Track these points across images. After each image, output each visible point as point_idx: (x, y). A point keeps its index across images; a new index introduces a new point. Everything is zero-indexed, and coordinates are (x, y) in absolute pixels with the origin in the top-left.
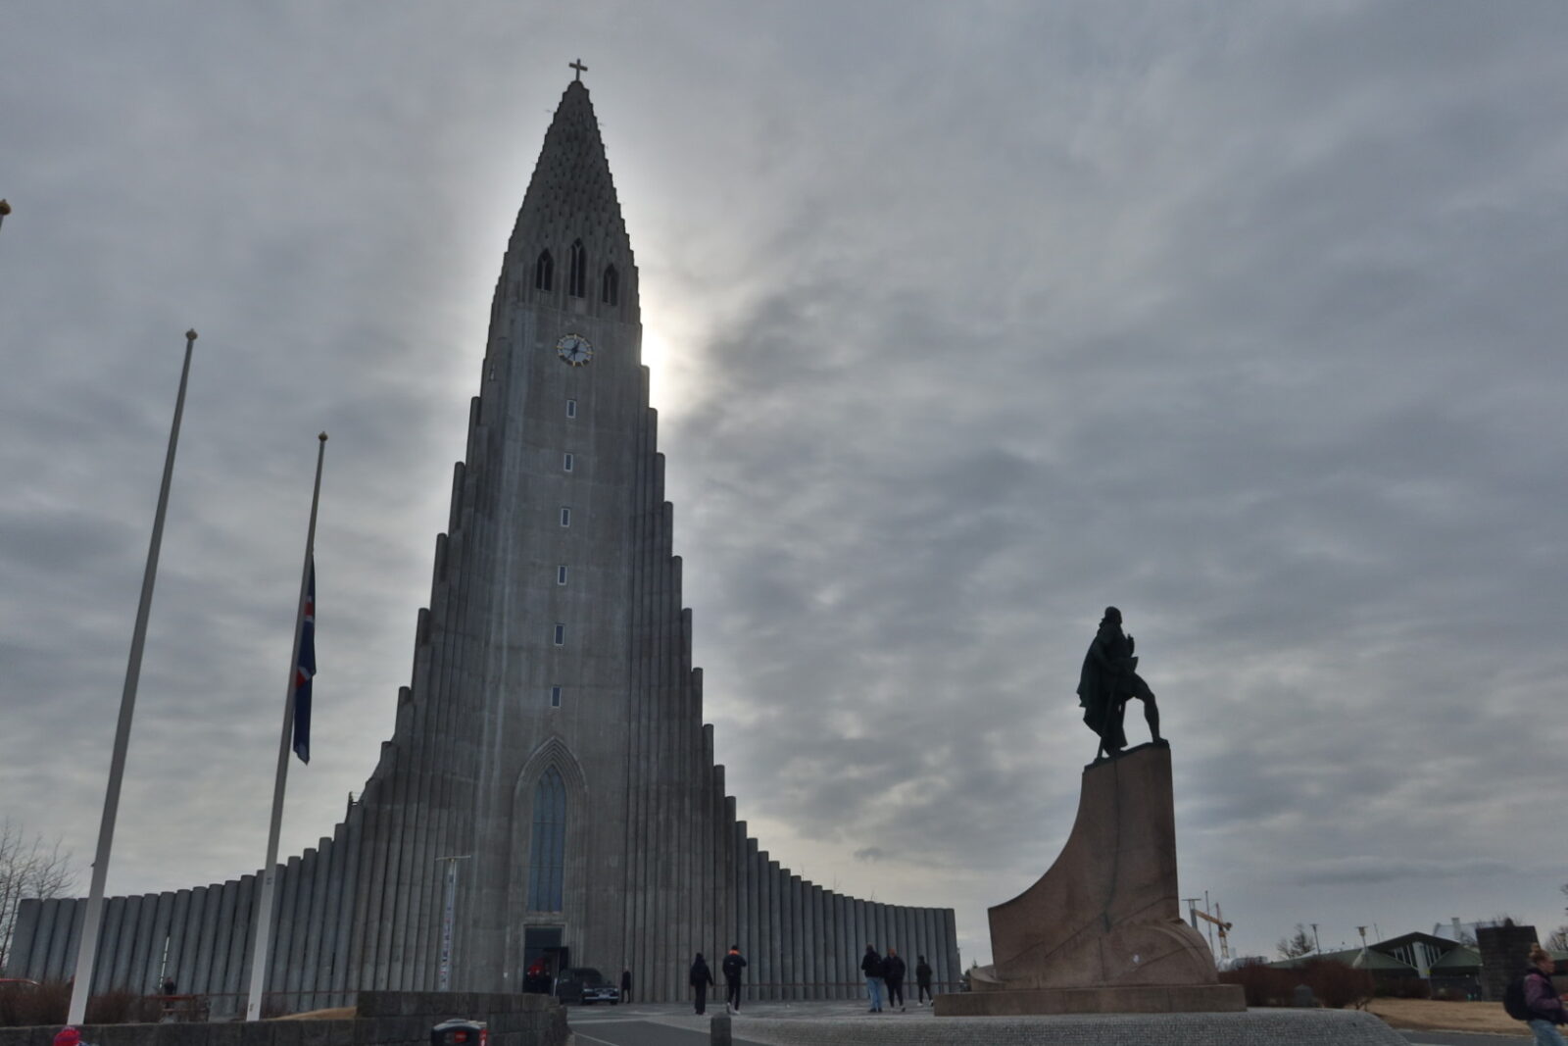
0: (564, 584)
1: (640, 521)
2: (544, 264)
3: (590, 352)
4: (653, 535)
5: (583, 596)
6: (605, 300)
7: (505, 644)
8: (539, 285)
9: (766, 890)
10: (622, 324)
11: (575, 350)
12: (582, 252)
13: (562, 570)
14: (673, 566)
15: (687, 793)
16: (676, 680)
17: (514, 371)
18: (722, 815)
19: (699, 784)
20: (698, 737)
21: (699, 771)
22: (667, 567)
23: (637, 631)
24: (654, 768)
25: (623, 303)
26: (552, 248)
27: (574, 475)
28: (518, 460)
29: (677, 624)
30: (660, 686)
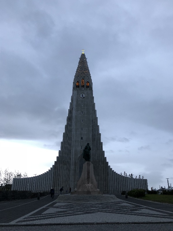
1: (93, 120)
2: (78, 84)
3: (85, 96)
4: (95, 123)
5: (85, 132)
6: (87, 87)
7: (74, 140)
8: (77, 87)
9: (114, 176)
13: (82, 129)
14: (98, 127)
15: (101, 161)
16: (99, 144)
17: (74, 100)
18: (106, 165)
19: (102, 160)
20: (102, 153)
21: (102, 158)
22: (97, 127)
23: (93, 137)
24: (96, 158)
25: (90, 87)
26: (79, 81)
27: (83, 115)
28: (75, 113)
29: (98, 136)
30: (96, 145)
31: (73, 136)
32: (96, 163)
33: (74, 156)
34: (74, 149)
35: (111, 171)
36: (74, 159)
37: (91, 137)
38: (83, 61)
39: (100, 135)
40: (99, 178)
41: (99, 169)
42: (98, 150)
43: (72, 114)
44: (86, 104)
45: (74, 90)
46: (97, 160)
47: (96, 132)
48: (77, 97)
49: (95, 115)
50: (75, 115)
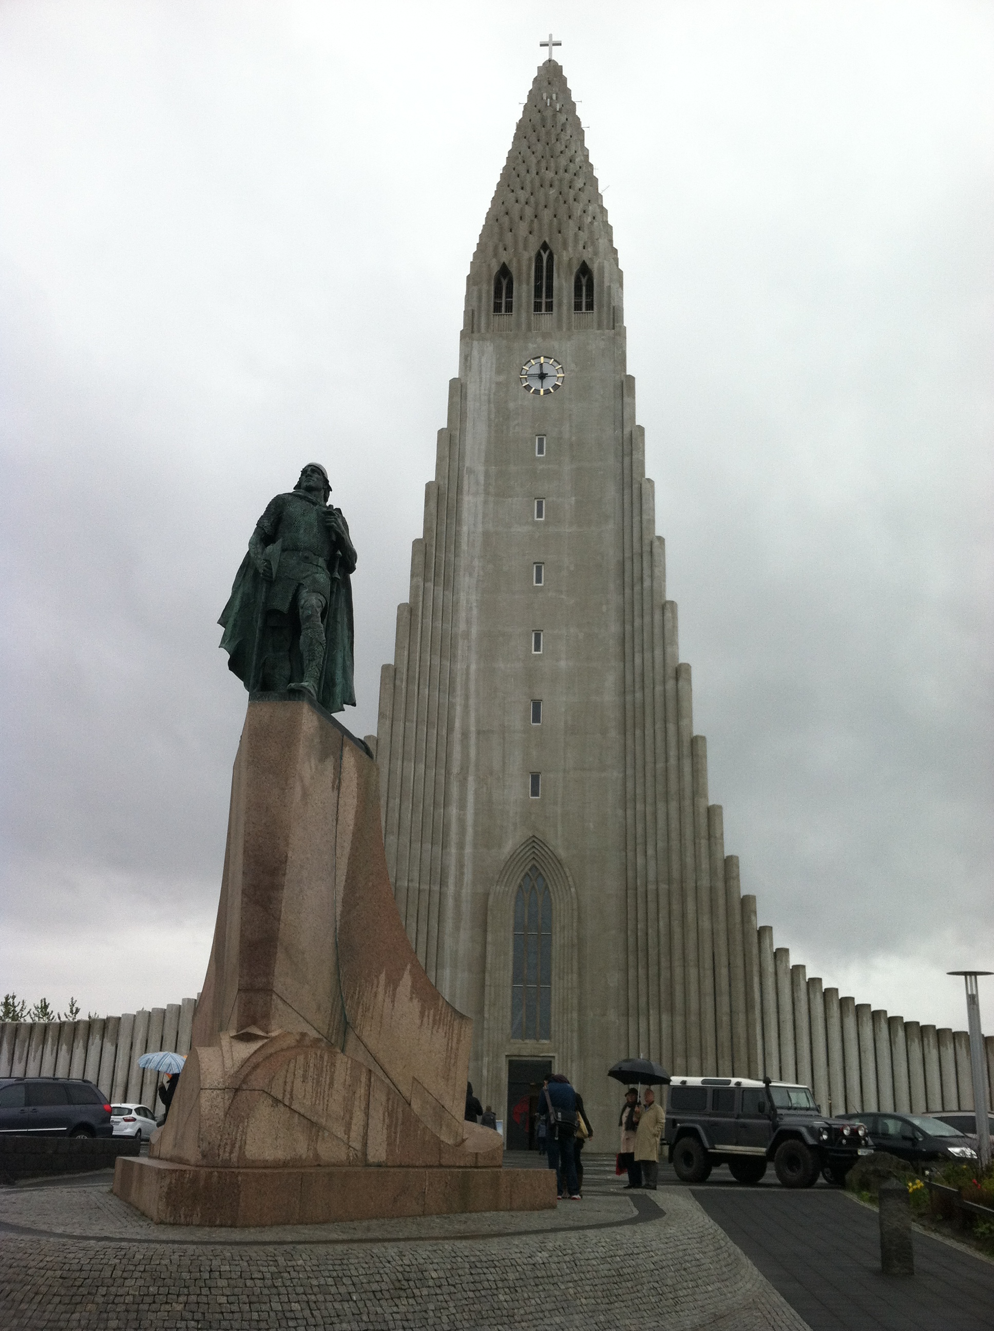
0: (541, 652)
1: (627, 565)
2: (504, 283)
3: (561, 374)
4: (642, 579)
5: (564, 663)
6: (578, 307)
7: (473, 729)
8: (497, 308)
10: (600, 332)
11: (542, 376)
12: (551, 259)
14: (667, 608)
16: (673, 753)
17: (470, 415)
18: (738, 918)
19: (705, 882)
20: (703, 821)
21: (705, 865)
22: (657, 617)
23: (629, 698)
24: (652, 863)
25: (601, 306)
26: (510, 261)
27: (546, 523)
28: (480, 517)
29: (670, 684)
30: (655, 763)
31: (467, 697)
32: (652, 906)
33: (468, 850)
34: (471, 798)
36: (468, 877)
37: (609, 697)
38: (548, 113)
39: (681, 673)
40: (679, 1028)
42: (667, 802)
43: (459, 522)
44: (566, 436)
45: (473, 332)
46: (657, 882)
47: (648, 655)
48: (493, 386)
49: (645, 517)
50: (480, 526)
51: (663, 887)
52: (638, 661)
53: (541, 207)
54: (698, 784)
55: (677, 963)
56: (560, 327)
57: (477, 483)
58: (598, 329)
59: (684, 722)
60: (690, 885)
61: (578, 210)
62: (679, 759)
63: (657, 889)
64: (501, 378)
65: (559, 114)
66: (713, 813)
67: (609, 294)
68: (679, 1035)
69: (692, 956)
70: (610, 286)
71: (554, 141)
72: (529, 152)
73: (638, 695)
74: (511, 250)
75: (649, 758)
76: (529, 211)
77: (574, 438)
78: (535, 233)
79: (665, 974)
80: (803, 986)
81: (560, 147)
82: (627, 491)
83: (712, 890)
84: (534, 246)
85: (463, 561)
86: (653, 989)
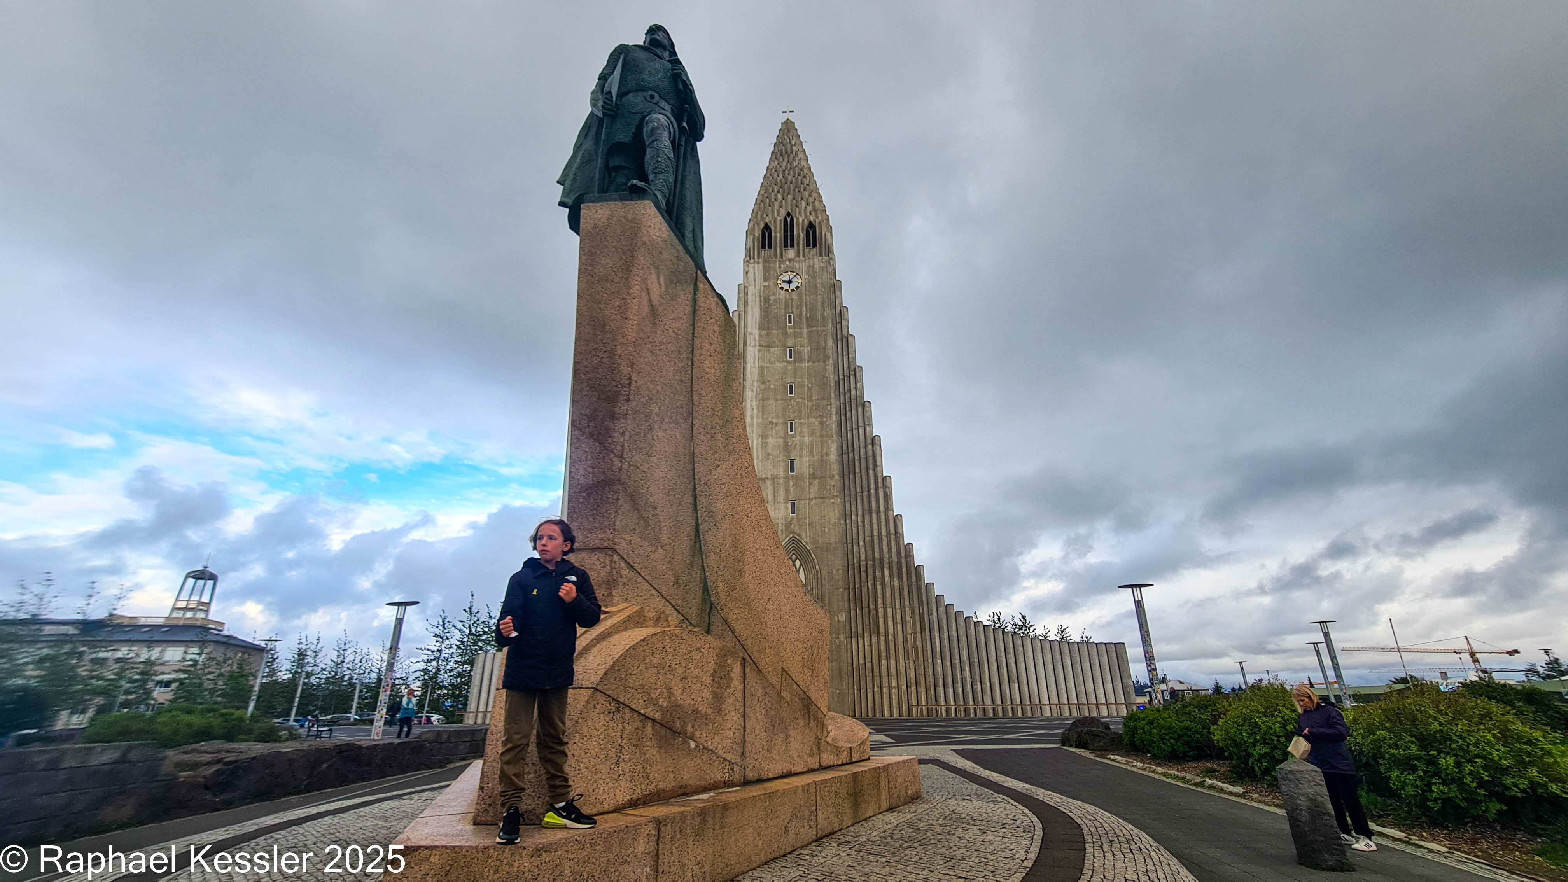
1: (841, 382)
2: (767, 234)
3: (800, 281)
4: (850, 390)
5: (806, 439)
6: (808, 245)
8: (763, 247)
9: (954, 633)
10: (820, 258)
11: (790, 282)
12: (792, 220)
13: (792, 424)
14: (864, 405)
15: (886, 565)
16: (872, 486)
17: (750, 303)
18: (914, 579)
19: (894, 559)
20: (892, 524)
21: (894, 550)
22: (860, 410)
23: (845, 457)
24: (863, 550)
25: (821, 244)
26: (770, 222)
27: (795, 361)
28: (757, 359)
29: (870, 447)
30: (862, 492)
32: (864, 574)
35: (942, 610)
37: (833, 457)
38: (788, 146)
39: (874, 441)
40: (882, 643)
41: (880, 601)
42: (870, 514)
43: (745, 362)
44: (804, 314)
45: (750, 259)
46: (866, 561)
47: (855, 432)
48: (762, 288)
49: (850, 356)
50: (757, 363)
51: (870, 563)
52: (849, 435)
53: (785, 194)
54: (888, 503)
55: (880, 606)
56: (799, 256)
57: (755, 340)
58: (821, 255)
59: (879, 469)
60: (886, 560)
61: (806, 194)
62: (877, 489)
63: (866, 564)
64: (766, 284)
65: (794, 147)
66: (897, 519)
67: (825, 238)
68: (883, 648)
69: (888, 601)
70: (825, 235)
71: (791, 160)
72: (778, 167)
73: (851, 455)
74: (770, 216)
75: (859, 490)
76: (780, 196)
77: (808, 315)
78: (784, 207)
79: (873, 613)
80: (953, 616)
81: (795, 164)
82: (839, 343)
83: (899, 563)
84: (783, 212)
85: (748, 383)
86: (866, 621)
